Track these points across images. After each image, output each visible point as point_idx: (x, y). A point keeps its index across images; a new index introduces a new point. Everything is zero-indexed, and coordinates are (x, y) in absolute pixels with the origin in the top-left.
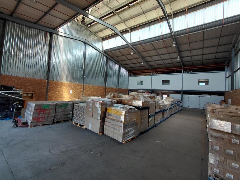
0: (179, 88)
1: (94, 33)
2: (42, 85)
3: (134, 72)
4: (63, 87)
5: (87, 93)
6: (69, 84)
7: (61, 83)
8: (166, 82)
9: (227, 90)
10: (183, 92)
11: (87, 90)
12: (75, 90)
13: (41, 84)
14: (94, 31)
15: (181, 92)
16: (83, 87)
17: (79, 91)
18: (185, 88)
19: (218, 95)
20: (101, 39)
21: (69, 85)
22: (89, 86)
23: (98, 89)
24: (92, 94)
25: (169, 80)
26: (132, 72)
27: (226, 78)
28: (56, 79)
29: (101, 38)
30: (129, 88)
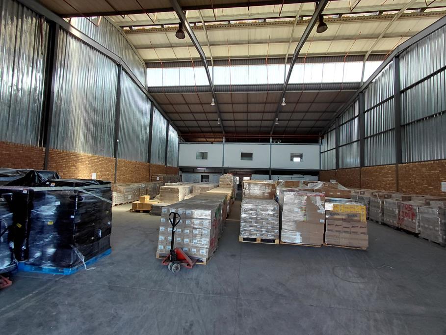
0: (265, 165)
1: (133, 47)
2: (34, 161)
3: (187, 136)
4: (79, 164)
5: (122, 177)
6: (92, 157)
7: (76, 155)
8: (247, 156)
9: (322, 169)
10: (272, 171)
11: (121, 171)
12: (101, 171)
13: (31, 159)
14: (135, 44)
15: (269, 171)
16: (116, 164)
17: (108, 174)
18: (275, 166)
19: (312, 175)
20: (144, 63)
21: (91, 161)
22: (124, 161)
23: (138, 167)
24: (130, 179)
25: (252, 153)
26: (185, 136)
27: (321, 153)
28: (63, 145)
29: (144, 60)
30: (180, 165)
